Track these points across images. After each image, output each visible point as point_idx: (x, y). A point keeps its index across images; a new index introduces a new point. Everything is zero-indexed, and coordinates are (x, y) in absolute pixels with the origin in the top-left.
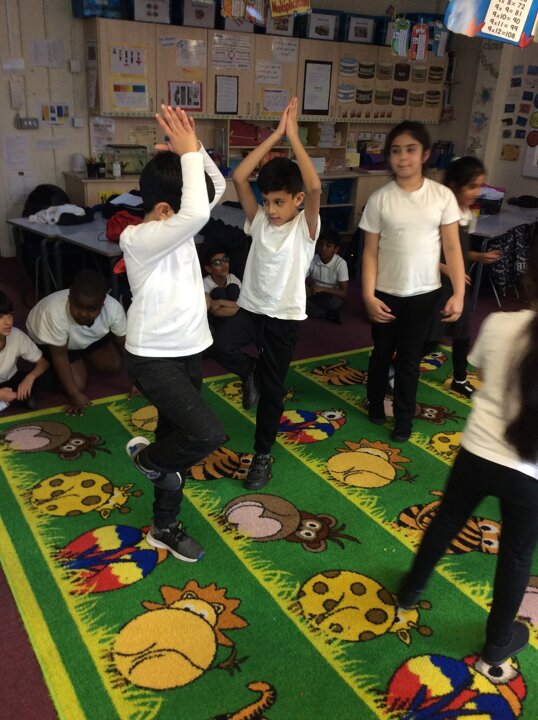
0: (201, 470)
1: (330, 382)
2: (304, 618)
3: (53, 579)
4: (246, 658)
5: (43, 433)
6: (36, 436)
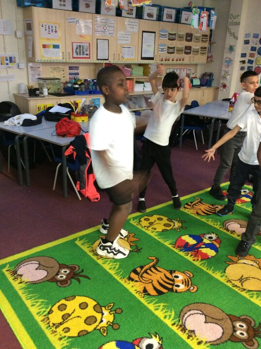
0: (152, 287)
1: (198, 213)
5: (41, 267)
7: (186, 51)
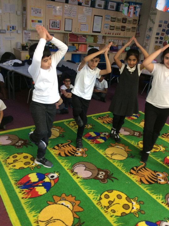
0: (64, 153)
1: (103, 122)
2: (102, 207)
3: (16, 193)
4: (84, 223)
5: (9, 139)
6: (7, 140)
7: (122, 29)
